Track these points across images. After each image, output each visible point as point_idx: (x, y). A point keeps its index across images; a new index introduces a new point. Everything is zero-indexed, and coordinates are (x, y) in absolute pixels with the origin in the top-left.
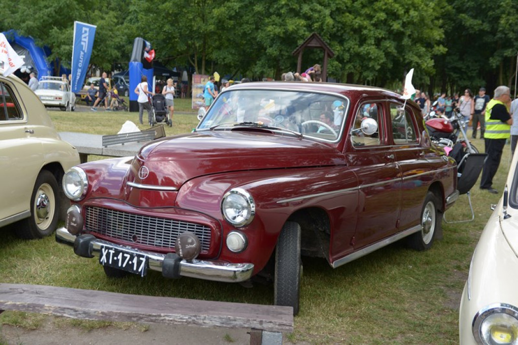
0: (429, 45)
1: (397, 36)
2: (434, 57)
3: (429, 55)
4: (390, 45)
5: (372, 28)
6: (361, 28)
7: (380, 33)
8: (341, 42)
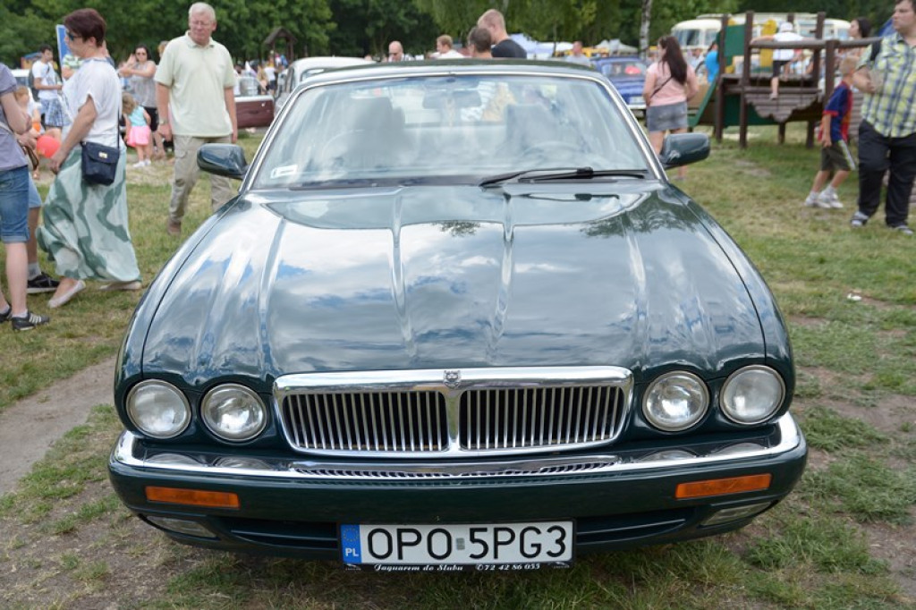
0: (322, 22)
1: (298, 18)
2: (328, 33)
3: (324, 31)
4: (293, 25)
5: (277, 12)
6: (269, 12)
7: (285, 15)
8: (254, 25)
